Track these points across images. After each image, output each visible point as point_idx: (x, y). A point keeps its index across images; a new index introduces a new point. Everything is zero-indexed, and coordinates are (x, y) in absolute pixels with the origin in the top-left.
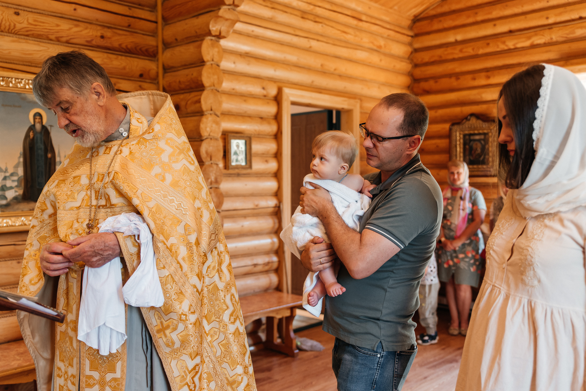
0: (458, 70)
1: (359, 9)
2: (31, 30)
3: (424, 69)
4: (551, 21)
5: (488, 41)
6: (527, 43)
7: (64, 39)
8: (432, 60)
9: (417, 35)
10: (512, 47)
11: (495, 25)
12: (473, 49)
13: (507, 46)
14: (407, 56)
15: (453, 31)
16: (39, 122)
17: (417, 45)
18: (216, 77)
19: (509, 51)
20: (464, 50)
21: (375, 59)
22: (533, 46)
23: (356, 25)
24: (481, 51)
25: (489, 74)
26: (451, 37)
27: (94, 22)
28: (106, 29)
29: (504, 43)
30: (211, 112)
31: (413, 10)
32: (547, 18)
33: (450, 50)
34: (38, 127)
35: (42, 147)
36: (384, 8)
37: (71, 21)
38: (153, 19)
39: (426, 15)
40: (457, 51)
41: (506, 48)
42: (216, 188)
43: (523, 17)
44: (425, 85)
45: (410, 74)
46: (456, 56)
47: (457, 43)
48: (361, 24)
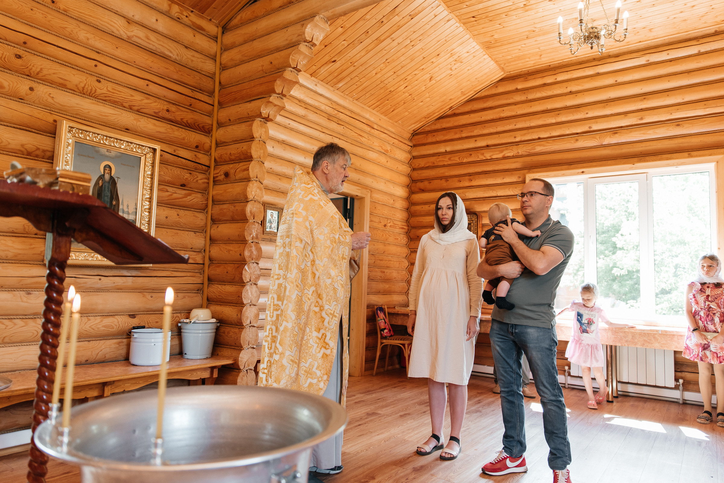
0: (447, 174)
1: (372, 119)
2: (109, 97)
3: (420, 172)
4: (518, 139)
5: (471, 153)
6: (500, 156)
7: (136, 108)
8: (427, 166)
9: (415, 146)
10: (489, 158)
11: (476, 141)
12: (459, 158)
13: (485, 157)
14: (407, 162)
15: (444, 144)
16: (108, 173)
17: (415, 154)
18: (262, 151)
19: (487, 161)
20: (452, 159)
21: (383, 159)
22: (505, 158)
23: (369, 132)
24: (465, 160)
25: (471, 177)
26: (442, 149)
27: (162, 98)
28: (171, 105)
29: (483, 154)
30: (257, 179)
31: (413, 126)
32: (515, 137)
33: (441, 158)
34: (107, 177)
35: (109, 194)
36: (390, 121)
37: (143, 94)
38: (211, 102)
39: (423, 131)
40: (447, 159)
41: (484, 158)
42: (257, 243)
43: (497, 136)
44: (421, 185)
45: (410, 176)
46: (446, 164)
47: (446, 153)
48: (373, 131)
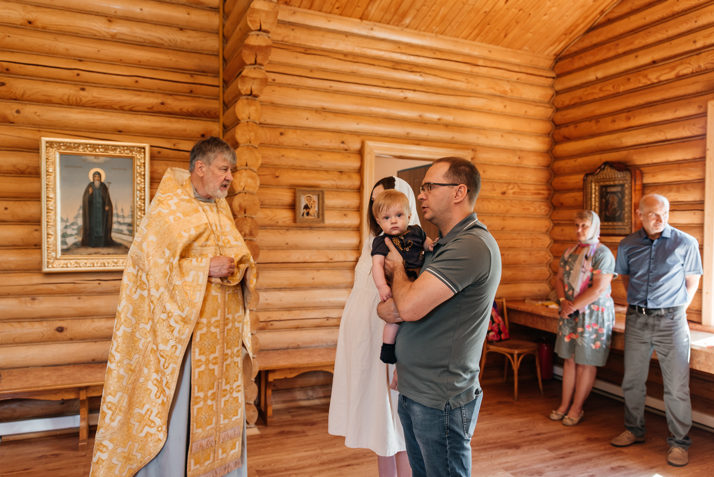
0: (598, 112)
1: (476, 53)
2: (95, 103)
3: (564, 113)
4: (699, 45)
5: (629, 76)
6: (672, 75)
7: (127, 108)
8: (573, 102)
9: (559, 76)
10: (656, 81)
11: (637, 57)
12: (613, 87)
13: (649, 80)
14: (547, 100)
15: (594, 68)
16: (98, 180)
17: (558, 87)
19: (652, 86)
20: (604, 89)
21: (497, 105)
22: (679, 78)
23: (471, 72)
24: (622, 89)
25: (629, 114)
26: (592, 75)
27: (156, 91)
28: (167, 97)
29: (646, 76)
30: (246, 168)
31: (551, 48)
32: (695, 42)
33: (589, 90)
34: (97, 184)
35: (100, 200)
36: (509, 49)
37: (133, 92)
38: (217, 84)
39: (568, 53)
40: (597, 91)
41: (649, 83)
42: (250, 240)
43: (667, 44)
44: (565, 131)
45: (552, 120)
46: (596, 96)
47: (598, 80)
48: (476, 69)
